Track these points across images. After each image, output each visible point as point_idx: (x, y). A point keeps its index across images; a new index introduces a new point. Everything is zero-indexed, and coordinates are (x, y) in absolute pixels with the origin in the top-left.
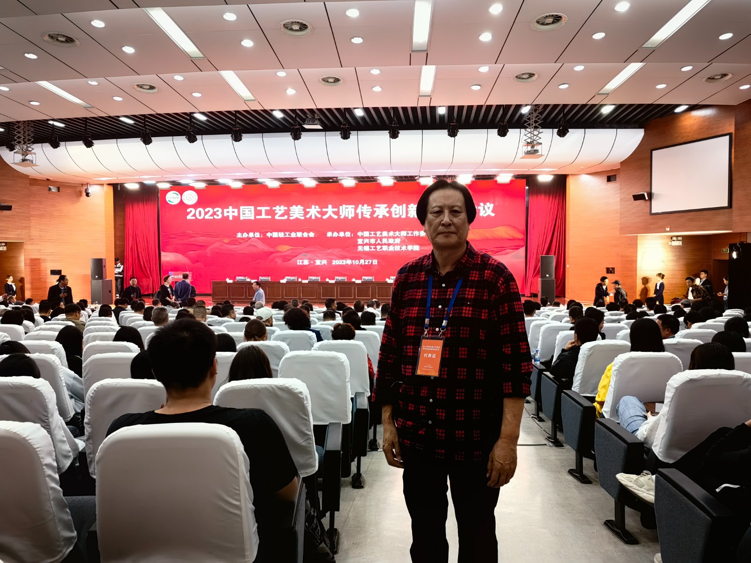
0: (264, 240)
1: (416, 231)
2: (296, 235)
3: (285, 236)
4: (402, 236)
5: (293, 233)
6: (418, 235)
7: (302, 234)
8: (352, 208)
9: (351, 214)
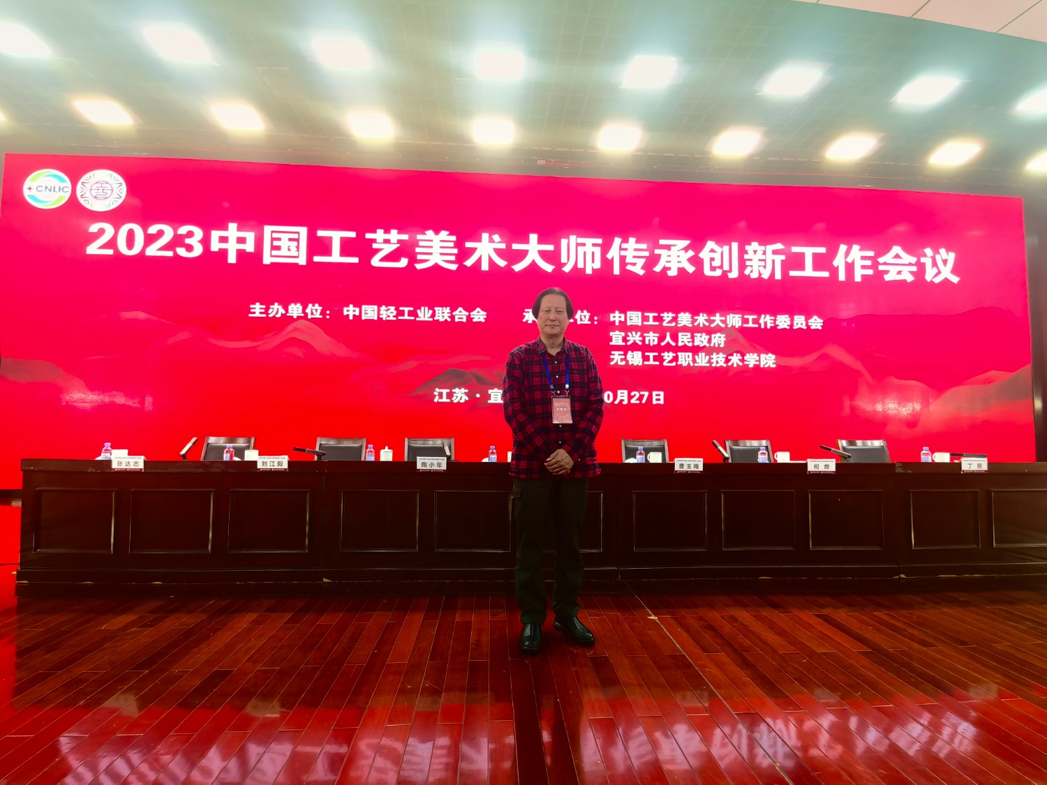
0: (334, 325)
1: (768, 316)
2: (433, 315)
3: (400, 318)
4: (729, 326)
5: (423, 308)
6: (773, 325)
7: (451, 313)
8: (594, 245)
9: (593, 261)
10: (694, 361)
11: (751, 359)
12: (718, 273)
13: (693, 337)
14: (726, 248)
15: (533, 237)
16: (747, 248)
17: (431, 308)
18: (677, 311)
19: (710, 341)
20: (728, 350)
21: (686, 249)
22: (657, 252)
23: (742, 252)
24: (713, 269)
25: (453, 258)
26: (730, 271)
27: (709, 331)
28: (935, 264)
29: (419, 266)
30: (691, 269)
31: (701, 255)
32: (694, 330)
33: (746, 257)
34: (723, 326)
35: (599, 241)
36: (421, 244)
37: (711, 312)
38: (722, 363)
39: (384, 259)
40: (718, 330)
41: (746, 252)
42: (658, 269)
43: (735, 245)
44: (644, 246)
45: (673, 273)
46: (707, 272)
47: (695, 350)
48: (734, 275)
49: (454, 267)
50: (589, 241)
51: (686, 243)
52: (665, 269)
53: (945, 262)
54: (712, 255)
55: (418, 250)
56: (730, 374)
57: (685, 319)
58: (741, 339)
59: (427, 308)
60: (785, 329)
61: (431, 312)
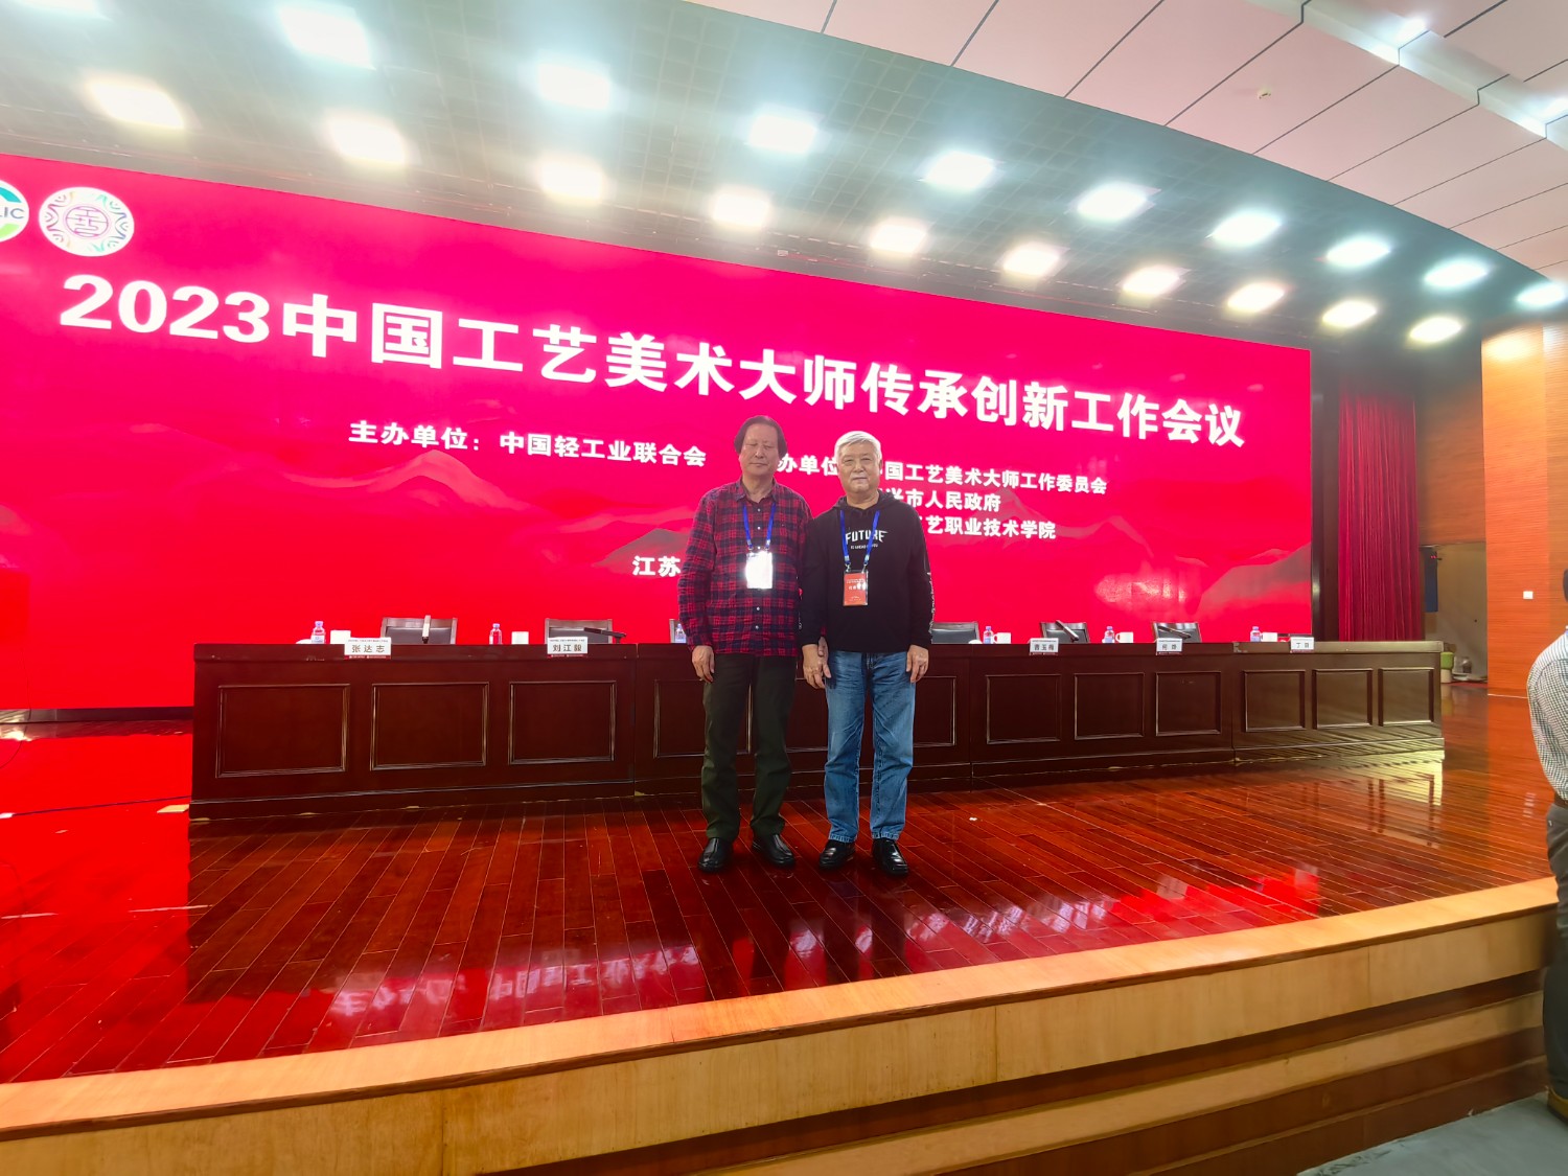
1: (1048, 475)
2: (632, 453)
3: (584, 455)
4: (1005, 486)
5: (617, 443)
6: (1053, 487)
7: (658, 450)
8: (846, 371)
9: (845, 392)
10: (964, 528)
11: (1029, 528)
12: (993, 418)
13: (963, 498)
14: (1003, 387)
15: (768, 354)
16: (1027, 388)
17: (629, 442)
18: (945, 465)
19: (982, 503)
20: (1003, 516)
21: (957, 385)
22: (923, 385)
23: (1021, 393)
24: (988, 412)
25: (660, 374)
26: (1007, 416)
27: (983, 491)
28: (1219, 423)
29: (612, 383)
30: (962, 411)
31: (975, 394)
32: (965, 489)
33: (1025, 399)
34: (998, 485)
35: (853, 366)
36: (614, 350)
37: (984, 468)
38: (996, 532)
39: (559, 369)
40: (992, 489)
41: (1025, 394)
42: (923, 408)
43: (1013, 383)
44: (908, 377)
45: (941, 414)
46: (982, 416)
47: (966, 514)
48: (1011, 421)
49: (661, 387)
50: (840, 365)
51: (957, 377)
52: (932, 409)
53: (1230, 421)
54: (987, 395)
55: (610, 359)
56: (1005, 546)
57: (954, 474)
58: (1018, 502)
59: (622, 443)
60: (1066, 492)
61: (628, 448)
